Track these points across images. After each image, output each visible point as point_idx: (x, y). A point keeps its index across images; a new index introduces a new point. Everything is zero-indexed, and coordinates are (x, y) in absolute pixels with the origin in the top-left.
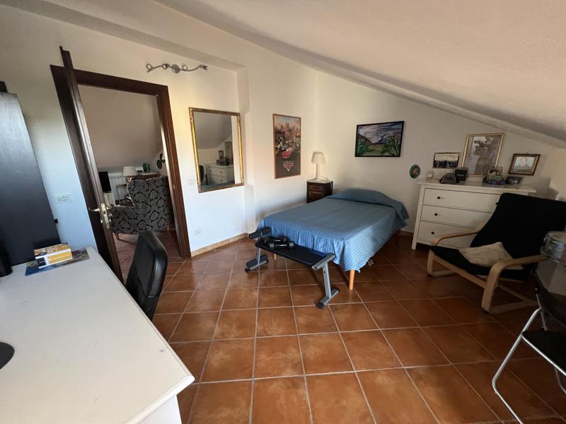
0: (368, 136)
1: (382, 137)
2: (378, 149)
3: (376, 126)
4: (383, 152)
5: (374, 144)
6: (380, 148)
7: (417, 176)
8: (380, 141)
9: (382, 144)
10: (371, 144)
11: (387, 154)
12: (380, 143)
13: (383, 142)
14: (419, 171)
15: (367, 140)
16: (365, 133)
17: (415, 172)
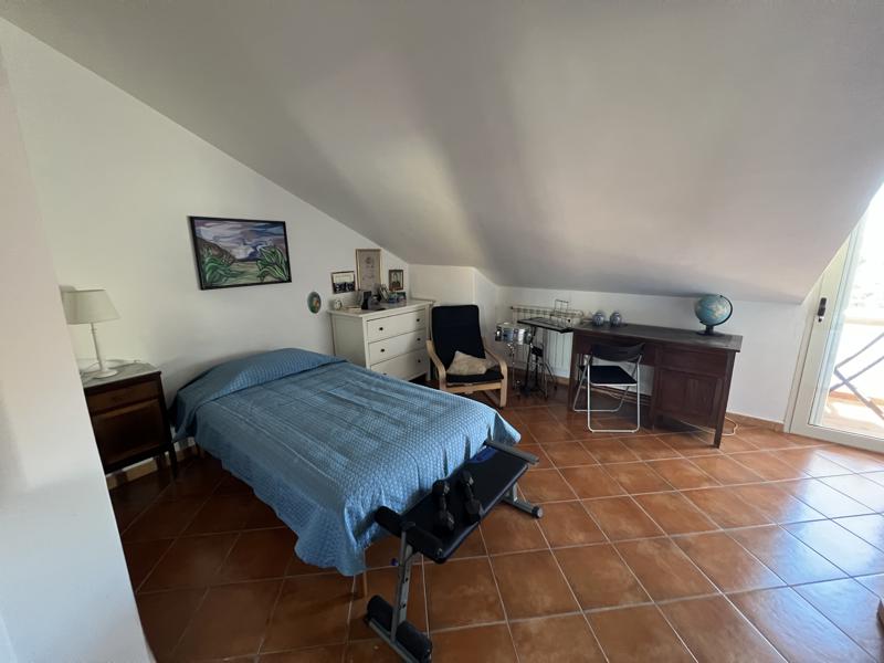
0: (223, 244)
1: (255, 248)
2: (252, 270)
3: (239, 225)
4: (263, 276)
5: (242, 261)
6: (254, 269)
7: (319, 308)
8: (251, 254)
9: (257, 260)
10: (235, 260)
11: (269, 279)
12: (252, 258)
13: (258, 256)
14: (319, 301)
15: (223, 252)
16: (215, 238)
17: (314, 303)
